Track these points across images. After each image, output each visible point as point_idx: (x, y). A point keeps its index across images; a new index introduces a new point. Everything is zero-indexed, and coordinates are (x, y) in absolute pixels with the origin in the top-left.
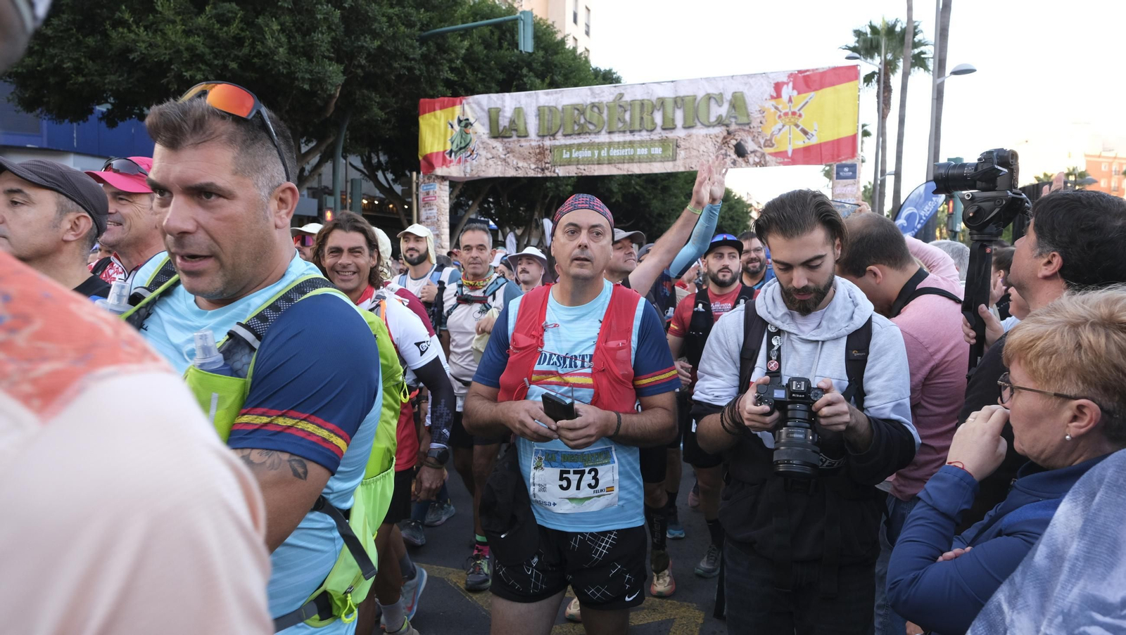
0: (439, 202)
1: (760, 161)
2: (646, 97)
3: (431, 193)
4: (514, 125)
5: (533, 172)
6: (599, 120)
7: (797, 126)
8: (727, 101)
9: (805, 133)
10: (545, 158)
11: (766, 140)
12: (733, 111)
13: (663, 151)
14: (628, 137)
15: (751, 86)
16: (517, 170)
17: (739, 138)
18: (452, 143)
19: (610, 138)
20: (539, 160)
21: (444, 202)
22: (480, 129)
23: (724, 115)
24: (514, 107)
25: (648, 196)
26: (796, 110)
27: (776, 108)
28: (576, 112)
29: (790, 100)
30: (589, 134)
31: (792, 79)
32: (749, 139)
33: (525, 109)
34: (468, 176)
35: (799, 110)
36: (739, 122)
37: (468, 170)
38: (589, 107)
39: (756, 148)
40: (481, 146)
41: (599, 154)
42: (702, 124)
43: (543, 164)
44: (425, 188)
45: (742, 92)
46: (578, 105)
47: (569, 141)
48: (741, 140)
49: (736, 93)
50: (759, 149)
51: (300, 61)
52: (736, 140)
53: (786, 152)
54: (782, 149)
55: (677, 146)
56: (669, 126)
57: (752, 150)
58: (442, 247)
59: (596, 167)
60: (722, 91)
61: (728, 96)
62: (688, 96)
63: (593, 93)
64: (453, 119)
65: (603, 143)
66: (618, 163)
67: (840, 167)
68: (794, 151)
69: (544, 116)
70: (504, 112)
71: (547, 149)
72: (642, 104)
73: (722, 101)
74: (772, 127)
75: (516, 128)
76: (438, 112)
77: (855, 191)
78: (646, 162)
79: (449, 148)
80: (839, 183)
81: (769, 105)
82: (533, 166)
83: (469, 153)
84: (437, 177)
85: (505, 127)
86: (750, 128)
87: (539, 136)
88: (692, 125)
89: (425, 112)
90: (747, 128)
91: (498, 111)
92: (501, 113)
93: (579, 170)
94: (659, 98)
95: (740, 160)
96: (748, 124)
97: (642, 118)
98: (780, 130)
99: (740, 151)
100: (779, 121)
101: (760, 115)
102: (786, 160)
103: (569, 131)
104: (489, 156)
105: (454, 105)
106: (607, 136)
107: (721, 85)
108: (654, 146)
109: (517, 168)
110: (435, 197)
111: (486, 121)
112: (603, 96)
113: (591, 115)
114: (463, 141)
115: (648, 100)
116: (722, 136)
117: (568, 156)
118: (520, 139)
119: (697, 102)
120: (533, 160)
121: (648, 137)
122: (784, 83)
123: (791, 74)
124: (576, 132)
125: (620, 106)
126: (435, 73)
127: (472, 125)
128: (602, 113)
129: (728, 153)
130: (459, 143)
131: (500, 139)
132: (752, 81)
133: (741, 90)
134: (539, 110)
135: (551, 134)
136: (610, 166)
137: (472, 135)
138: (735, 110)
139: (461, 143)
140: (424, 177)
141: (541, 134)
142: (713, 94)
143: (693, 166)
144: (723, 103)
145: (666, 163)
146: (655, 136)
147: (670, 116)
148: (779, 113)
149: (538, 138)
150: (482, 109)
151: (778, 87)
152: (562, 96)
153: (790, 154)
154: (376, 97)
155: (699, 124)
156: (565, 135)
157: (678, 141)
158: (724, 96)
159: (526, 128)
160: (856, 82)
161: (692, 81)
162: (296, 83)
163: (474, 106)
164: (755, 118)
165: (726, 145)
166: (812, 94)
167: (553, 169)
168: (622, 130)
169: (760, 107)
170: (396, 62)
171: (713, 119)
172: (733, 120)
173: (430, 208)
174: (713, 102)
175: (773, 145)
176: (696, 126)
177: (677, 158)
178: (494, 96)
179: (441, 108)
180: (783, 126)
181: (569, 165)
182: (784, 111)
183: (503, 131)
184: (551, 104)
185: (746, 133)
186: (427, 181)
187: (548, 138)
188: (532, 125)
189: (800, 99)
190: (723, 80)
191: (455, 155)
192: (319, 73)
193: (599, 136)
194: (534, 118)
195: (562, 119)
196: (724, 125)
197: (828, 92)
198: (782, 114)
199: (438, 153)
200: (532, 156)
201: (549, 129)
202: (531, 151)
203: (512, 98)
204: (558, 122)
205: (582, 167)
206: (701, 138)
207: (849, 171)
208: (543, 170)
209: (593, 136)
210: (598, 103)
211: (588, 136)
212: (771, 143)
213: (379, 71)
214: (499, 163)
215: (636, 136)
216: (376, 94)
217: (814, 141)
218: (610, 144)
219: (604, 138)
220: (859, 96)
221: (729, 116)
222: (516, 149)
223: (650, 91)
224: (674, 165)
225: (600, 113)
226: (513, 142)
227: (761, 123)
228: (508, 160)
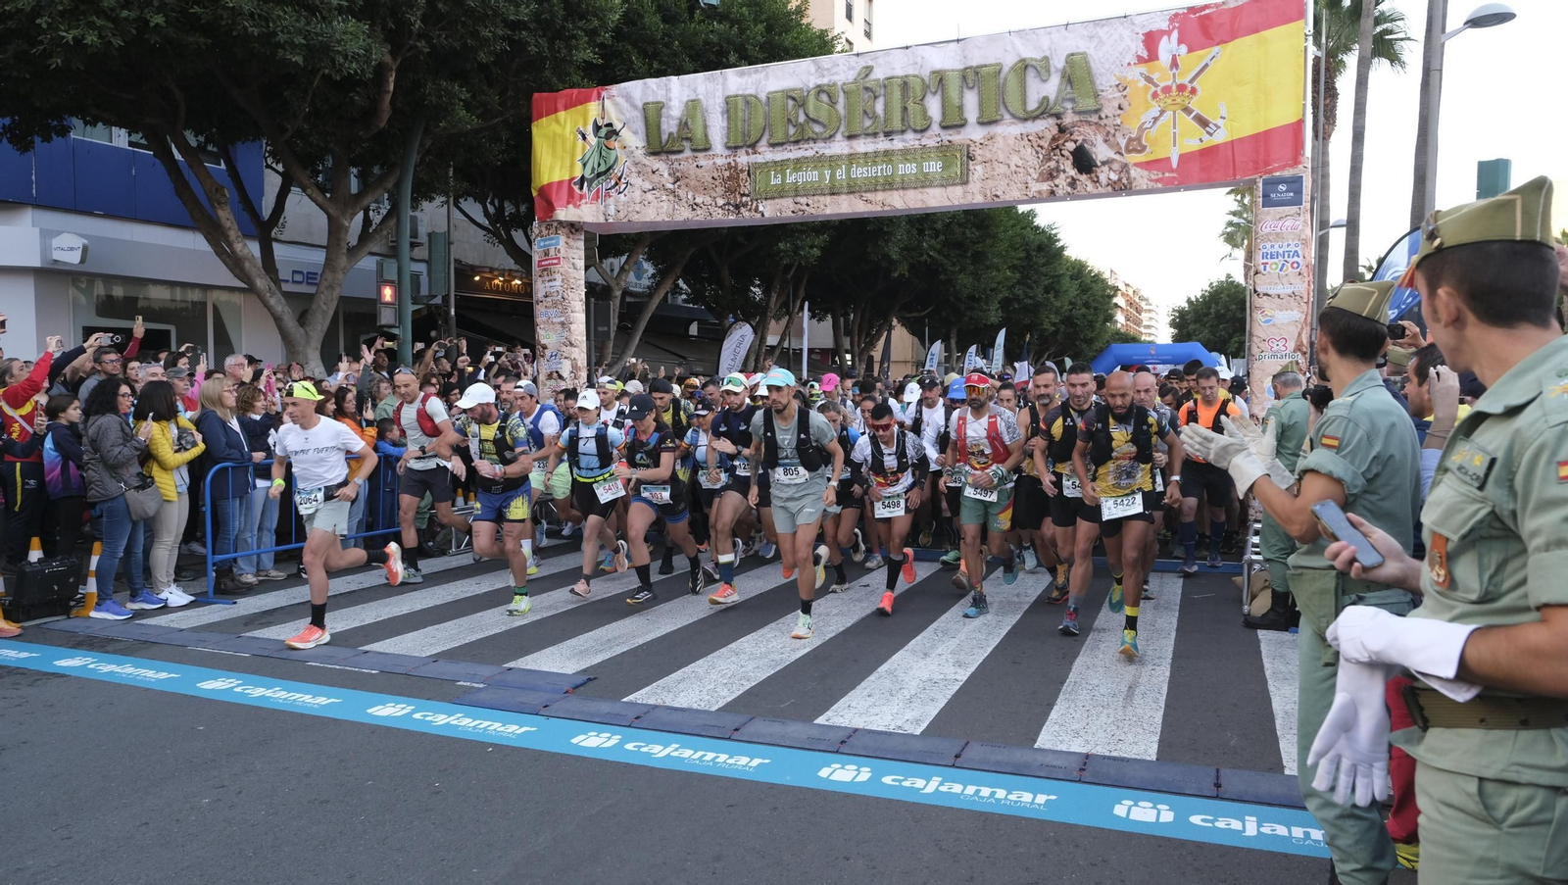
0: (564, 267)
1: (1120, 180)
2: (911, 72)
3: (552, 253)
4: (686, 130)
5: (720, 211)
6: (830, 113)
7: (1187, 110)
8: (1057, 70)
9: (1203, 122)
10: (739, 186)
11: (1130, 140)
12: (1069, 88)
13: (943, 168)
14: (882, 144)
15: (1101, 42)
16: (694, 210)
17: (1080, 139)
18: (584, 165)
19: (851, 148)
20: (730, 191)
21: (575, 268)
22: (633, 139)
23: (1052, 97)
24: (685, 99)
25: (950, 268)
26: (1185, 80)
27: (1149, 80)
28: (791, 103)
29: (1174, 64)
30: (815, 141)
31: (1177, 25)
32: (1099, 139)
33: (704, 102)
34: (611, 221)
35: (1191, 81)
36: (1081, 107)
37: (612, 210)
38: (812, 92)
39: (1112, 154)
40: (633, 169)
41: (833, 176)
42: (1014, 116)
43: (738, 196)
44: (542, 244)
45: (1085, 53)
46: (794, 90)
47: (779, 155)
48: (1084, 140)
49: (1072, 55)
50: (1117, 157)
51: (285, 13)
52: (1075, 142)
53: (1168, 159)
54: (1161, 155)
55: (970, 158)
56: (953, 122)
57: (1105, 159)
58: (571, 344)
59: (828, 199)
60: (1047, 54)
61: (1058, 63)
62: (986, 66)
63: (819, 68)
64: (585, 125)
65: (839, 157)
66: (866, 192)
67: (1271, 184)
68: (1181, 156)
69: (736, 113)
70: (670, 108)
71: (742, 171)
72: (905, 85)
73: (1048, 71)
74: (1141, 114)
75: (690, 135)
76: (562, 115)
77: (1300, 227)
78: (915, 188)
79: (578, 174)
80: (1268, 213)
81: (1135, 73)
82: (721, 202)
83: (613, 182)
84: (560, 223)
85: (670, 134)
86: (1100, 118)
87: (728, 148)
88: (994, 119)
89: (541, 116)
90: (1094, 118)
91: (660, 107)
92: (664, 110)
93: (799, 206)
94: (934, 72)
95: (1083, 178)
96: (1097, 111)
97: (905, 109)
98: (1156, 119)
99: (1083, 161)
100: (1154, 103)
101: (1120, 94)
102: (1167, 175)
103: (779, 137)
104: (648, 186)
105: (587, 100)
106: (846, 143)
107: (1045, 43)
108: (929, 159)
109: (694, 206)
110: (559, 258)
111: (640, 126)
112: (836, 73)
113: (817, 109)
114: (602, 162)
115: (914, 76)
116: (1049, 136)
117: (779, 181)
118: (696, 154)
119: (1002, 75)
120: (720, 190)
121: (917, 142)
122: (1162, 33)
123: (1176, 15)
124: (792, 139)
125: (867, 89)
126: (564, 51)
127: (617, 134)
128: (835, 103)
129: (1062, 167)
130: (596, 166)
131: (664, 157)
132: (1102, 32)
133: (1081, 51)
134: (727, 103)
135: (748, 143)
136: (852, 196)
137: (619, 151)
138: (1072, 89)
139: (599, 165)
140: (540, 226)
141: (729, 145)
142: (1032, 59)
143: (998, 193)
144: (1049, 75)
145: (950, 189)
146: (930, 141)
147: (956, 102)
148: (1153, 89)
149: (727, 153)
150: (635, 107)
151: (1151, 40)
152: (767, 76)
153: (1175, 165)
154: (461, 92)
155: (1007, 116)
156: (773, 145)
157: (971, 149)
158: (1051, 62)
159: (706, 136)
160: (1301, 23)
161: (993, 38)
162: (281, 52)
163: (620, 100)
164: (1109, 100)
165: (1058, 150)
166: (1216, 49)
167: (754, 205)
168: (870, 131)
169: (1119, 79)
170: (486, 27)
171: (1032, 105)
172: (1069, 105)
173: (550, 277)
174: (1031, 75)
175: (1144, 148)
176: (1002, 120)
177: (970, 179)
178: (652, 82)
179: (566, 108)
180: (1162, 112)
181: (782, 197)
182: (1162, 85)
183: (668, 141)
184: (748, 92)
185: (1093, 127)
186: (545, 232)
187: (743, 151)
188: (717, 130)
189: (1191, 61)
190: (1050, 33)
191: (589, 186)
192: (322, 35)
193: (831, 145)
194: (720, 118)
195: (767, 117)
196: (1052, 115)
197: (1245, 45)
198: (1159, 90)
199: (560, 183)
200: (717, 183)
201: (746, 135)
202: (716, 175)
203: (682, 85)
204: (761, 121)
205: (803, 200)
206: (1011, 142)
207: (1286, 191)
208: (737, 207)
209: (819, 144)
210: (829, 85)
211: (812, 145)
212: (1140, 144)
213: (457, 45)
214: (664, 197)
215: (895, 142)
216: (461, 86)
217: (1220, 137)
218: (852, 158)
219: (839, 147)
220: (1306, 48)
221: (1061, 98)
222: (690, 172)
223: (919, 60)
224: (965, 192)
225: (833, 102)
226: (686, 161)
227: (1120, 108)
228: (681, 193)
